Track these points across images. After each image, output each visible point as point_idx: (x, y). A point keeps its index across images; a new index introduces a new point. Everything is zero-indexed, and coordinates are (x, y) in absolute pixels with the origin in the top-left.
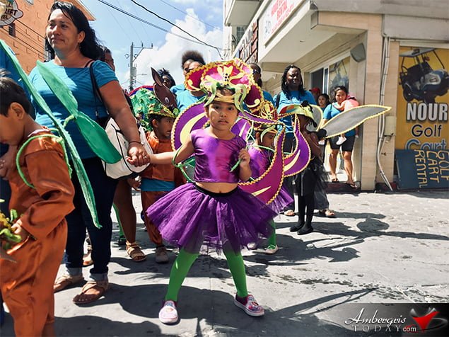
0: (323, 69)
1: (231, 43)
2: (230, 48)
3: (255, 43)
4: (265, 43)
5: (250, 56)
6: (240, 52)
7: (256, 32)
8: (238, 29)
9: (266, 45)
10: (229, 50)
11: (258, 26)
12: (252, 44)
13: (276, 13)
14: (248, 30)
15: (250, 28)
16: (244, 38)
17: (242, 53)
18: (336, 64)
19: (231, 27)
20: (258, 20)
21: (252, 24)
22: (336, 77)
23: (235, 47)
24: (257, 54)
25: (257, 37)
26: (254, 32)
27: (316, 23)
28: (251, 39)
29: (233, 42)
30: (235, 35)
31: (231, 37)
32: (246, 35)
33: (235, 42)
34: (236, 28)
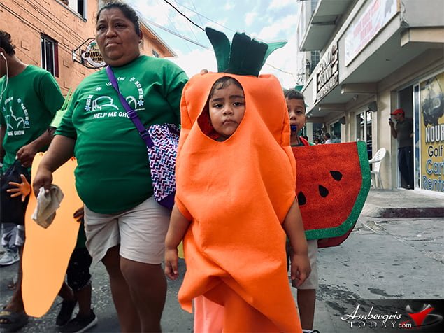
0: (412, 86)
1: (305, 67)
2: (305, 72)
3: (335, 66)
4: (346, 65)
5: (330, 78)
6: (318, 75)
7: (336, 55)
8: (313, 53)
9: (348, 66)
10: (303, 74)
11: (338, 48)
12: (332, 67)
13: (359, 35)
14: (327, 53)
15: (329, 50)
16: (321, 61)
17: (320, 76)
18: (428, 80)
19: (305, 52)
20: (338, 42)
21: (330, 47)
22: (429, 95)
23: (311, 72)
24: (338, 76)
25: (338, 59)
26: (333, 54)
27: (407, 41)
28: (331, 62)
29: (308, 66)
30: (310, 59)
31: (305, 61)
32: (324, 58)
33: (311, 67)
34: (310, 53)
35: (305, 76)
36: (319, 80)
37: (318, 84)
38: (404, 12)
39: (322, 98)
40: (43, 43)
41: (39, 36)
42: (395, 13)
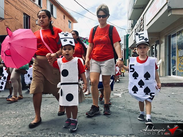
1: (131, 27)
2: (131, 29)
3: (142, 26)
5: (140, 31)
6: (135, 30)
7: (142, 21)
8: (134, 21)
9: (147, 25)
11: (143, 18)
12: (141, 26)
13: (151, 13)
14: (139, 20)
16: (137, 24)
17: (136, 30)
18: (180, 31)
19: (131, 20)
20: (143, 16)
21: (140, 18)
22: (180, 37)
23: (133, 29)
24: (143, 29)
25: (143, 23)
26: (141, 21)
27: (170, 14)
28: (140, 24)
30: (133, 23)
31: (131, 24)
32: (138, 22)
33: (133, 26)
34: (133, 20)
38: (169, 2)
40: (24, 17)
41: (23, 14)
42: (166, 3)
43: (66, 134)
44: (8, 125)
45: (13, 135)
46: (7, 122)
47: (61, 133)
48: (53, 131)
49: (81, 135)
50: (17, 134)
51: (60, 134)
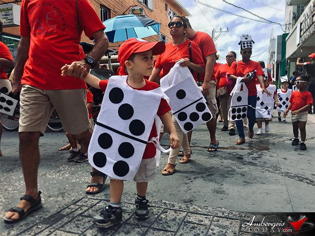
1: (292, 18)
2: (291, 22)
5: (311, 26)
6: (301, 24)
8: (298, 7)
10: (290, 24)
12: (313, 16)
14: (309, 5)
16: (304, 12)
17: (303, 24)
19: (292, 6)
23: (296, 22)
26: (314, 6)
28: (312, 13)
29: (294, 18)
30: (296, 12)
31: (292, 14)
32: (307, 10)
33: (296, 18)
34: (296, 6)
35: (291, 25)
36: (302, 27)
37: (301, 31)
39: (303, 42)
40: (101, 11)
41: (99, 6)
43: (175, 203)
44: (86, 183)
45: (95, 198)
46: (85, 179)
47: (167, 202)
48: (154, 198)
49: (200, 208)
50: (101, 197)
51: (165, 203)
